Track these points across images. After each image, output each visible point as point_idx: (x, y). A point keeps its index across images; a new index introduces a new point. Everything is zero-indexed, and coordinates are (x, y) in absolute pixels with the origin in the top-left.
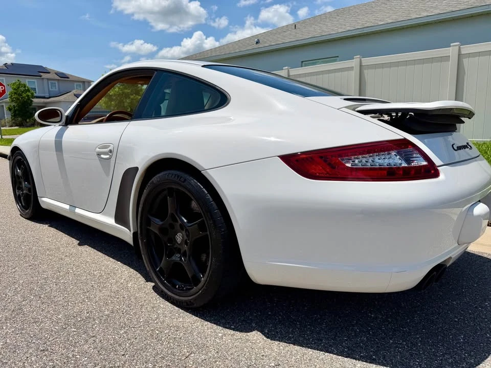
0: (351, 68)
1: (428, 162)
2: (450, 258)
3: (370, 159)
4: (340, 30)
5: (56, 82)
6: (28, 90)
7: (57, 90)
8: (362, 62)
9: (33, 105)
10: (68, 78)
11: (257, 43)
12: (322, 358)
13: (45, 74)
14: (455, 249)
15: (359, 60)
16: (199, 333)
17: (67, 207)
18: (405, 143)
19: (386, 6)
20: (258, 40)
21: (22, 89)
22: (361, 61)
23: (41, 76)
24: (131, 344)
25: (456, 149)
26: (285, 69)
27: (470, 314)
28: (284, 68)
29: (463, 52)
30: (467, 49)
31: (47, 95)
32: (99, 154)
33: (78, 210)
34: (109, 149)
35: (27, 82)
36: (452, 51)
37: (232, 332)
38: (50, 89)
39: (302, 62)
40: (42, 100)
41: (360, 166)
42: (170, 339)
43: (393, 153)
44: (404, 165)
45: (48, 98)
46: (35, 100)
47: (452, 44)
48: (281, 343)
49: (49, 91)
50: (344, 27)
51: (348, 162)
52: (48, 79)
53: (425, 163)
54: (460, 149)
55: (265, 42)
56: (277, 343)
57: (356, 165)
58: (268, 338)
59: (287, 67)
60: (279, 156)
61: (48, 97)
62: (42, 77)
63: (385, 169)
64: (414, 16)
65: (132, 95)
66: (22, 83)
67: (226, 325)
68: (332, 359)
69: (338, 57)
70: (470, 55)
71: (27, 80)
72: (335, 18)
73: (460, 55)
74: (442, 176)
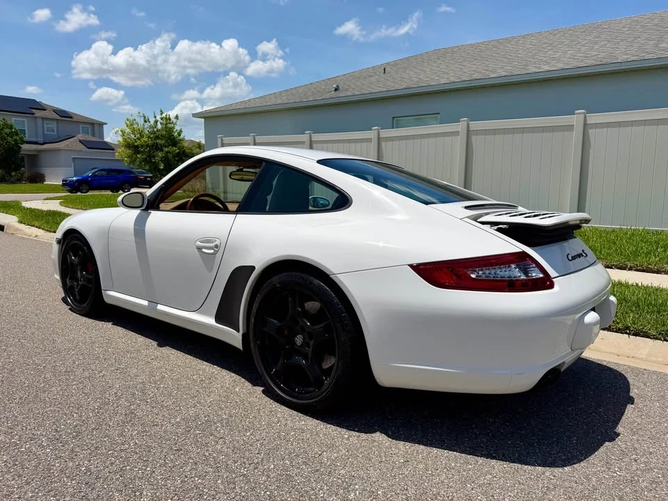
0: (456, 133)
1: (544, 274)
2: (564, 363)
3: (493, 272)
4: (443, 81)
5: (55, 123)
6: (17, 134)
7: (55, 133)
8: (470, 126)
9: (22, 152)
10: (71, 118)
11: (336, 90)
12: (447, 456)
13: (38, 111)
14: (568, 354)
15: (465, 123)
16: (325, 434)
17: (145, 303)
18: (523, 255)
19: (499, 51)
20: (338, 86)
21: (7, 131)
22: (468, 125)
23: (33, 114)
24: (262, 444)
25: (570, 259)
26: (375, 130)
27: (585, 419)
28: (373, 128)
29: (589, 122)
30: (594, 118)
31: (41, 140)
32: (199, 249)
33: (160, 307)
34: (214, 244)
35: (14, 120)
36: (576, 119)
37: (358, 434)
38: (46, 132)
39: (394, 118)
40: (34, 147)
41: (484, 277)
42: (298, 440)
43: (513, 266)
44: (523, 277)
45: (42, 144)
46: (25, 147)
47: (576, 112)
48: (407, 443)
49: (44, 135)
50: (446, 77)
51: (472, 273)
52: (43, 118)
53: (541, 276)
54: (575, 259)
55: (347, 90)
56: (402, 443)
57: (480, 276)
58: (393, 439)
59: (376, 128)
60: (409, 265)
61: (42, 142)
62: (35, 116)
63: (505, 281)
64: (532, 69)
65: (166, 147)
66: (9, 122)
67: (349, 428)
68: (455, 456)
69: (439, 114)
70: (596, 126)
71: (13, 119)
72: (435, 62)
73: (585, 124)
74: (556, 287)
